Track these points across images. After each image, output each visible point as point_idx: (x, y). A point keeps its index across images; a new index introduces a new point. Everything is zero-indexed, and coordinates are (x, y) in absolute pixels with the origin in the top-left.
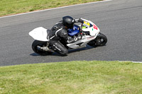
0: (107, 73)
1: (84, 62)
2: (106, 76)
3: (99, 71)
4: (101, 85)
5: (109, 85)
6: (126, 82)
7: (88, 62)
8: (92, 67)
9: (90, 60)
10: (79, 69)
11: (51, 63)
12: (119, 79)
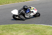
0: (26, 29)
1: (18, 25)
2: (26, 30)
3: (23, 28)
4: (24, 33)
5: (27, 33)
6: (33, 32)
7: (19, 25)
8: (21, 26)
9: (20, 24)
10: (16, 27)
11: (5, 25)
12: (30, 31)
